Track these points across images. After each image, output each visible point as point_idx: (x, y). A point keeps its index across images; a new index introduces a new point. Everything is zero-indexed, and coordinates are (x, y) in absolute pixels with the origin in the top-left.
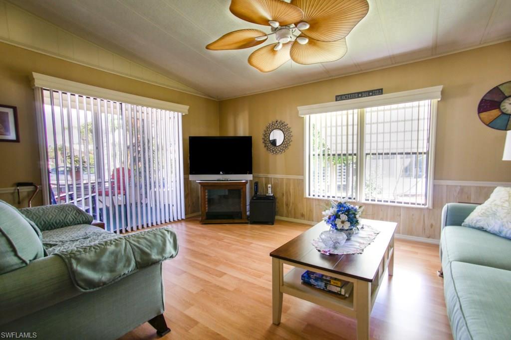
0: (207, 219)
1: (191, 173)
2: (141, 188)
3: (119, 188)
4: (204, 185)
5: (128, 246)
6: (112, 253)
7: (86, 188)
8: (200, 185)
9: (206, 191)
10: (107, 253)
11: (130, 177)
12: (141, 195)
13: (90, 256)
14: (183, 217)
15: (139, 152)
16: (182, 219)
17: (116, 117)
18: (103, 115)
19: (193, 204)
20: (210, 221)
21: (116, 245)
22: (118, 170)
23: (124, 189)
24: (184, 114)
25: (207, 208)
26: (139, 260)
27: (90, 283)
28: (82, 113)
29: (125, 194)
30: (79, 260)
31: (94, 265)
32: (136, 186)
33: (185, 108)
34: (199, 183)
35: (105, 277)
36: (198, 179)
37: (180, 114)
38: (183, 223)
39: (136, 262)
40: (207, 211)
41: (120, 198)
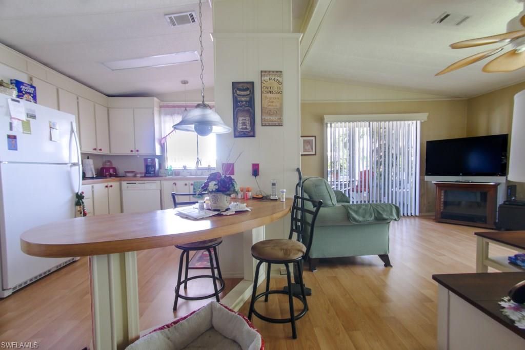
0: (442, 218)
1: (427, 174)
2: (380, 189)
3: (365, 187)
4: (440, 186)
5: (371, 208)
6: (364, 209)
7: (341, 185)
8: (435, 186)
9: (443, 192)
10: (362, 208)
11: (373, 178)
12: (380, 194)
13: (355, 208)
14: (417, 214)
15: (381, 157)
16: (416, 216)
17: (365, 129)
18: (357, 129)
19: (429, 203)
20: (444, 220)
21: (366, 206)
22: (365, 172)
23: (369, 188)
24: (423, 121)
25: (442, 208)
26: (376, 215)
27: (355, 220)
28: (341, 129)
29: (369, 192)
30: (350, 208)
31: (356, 212)
32: (377, 186)
33: (424, 116)
34: (435, 183)
35: (361, 219)
36: (434, 180)
37: (419, 122)
38: (417, 220)
39: (375, 217)
40: (442, 211)
41: (365, 195)
